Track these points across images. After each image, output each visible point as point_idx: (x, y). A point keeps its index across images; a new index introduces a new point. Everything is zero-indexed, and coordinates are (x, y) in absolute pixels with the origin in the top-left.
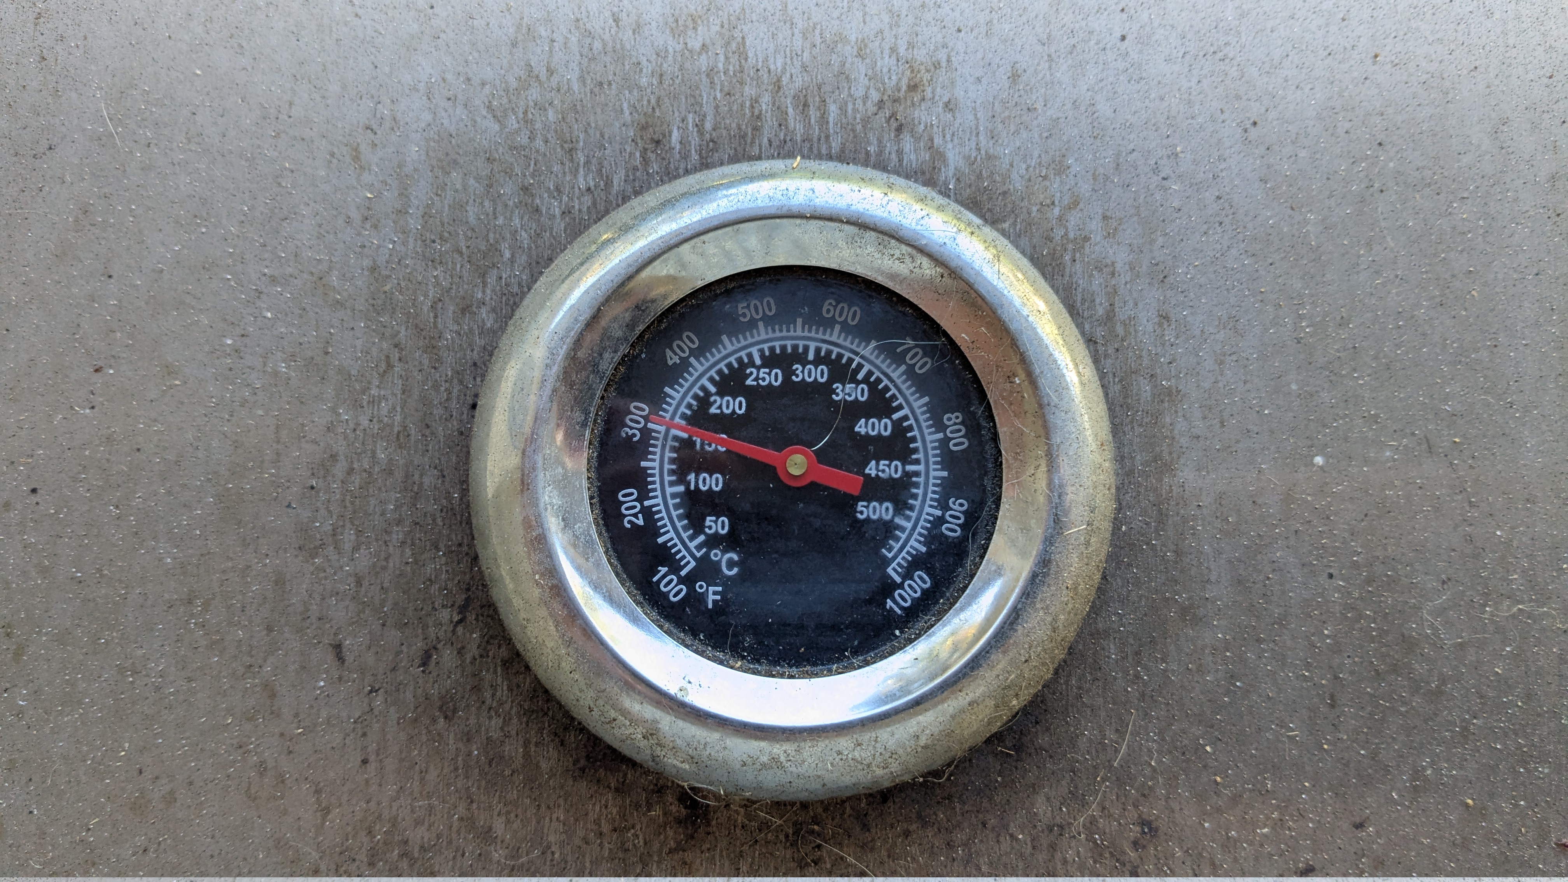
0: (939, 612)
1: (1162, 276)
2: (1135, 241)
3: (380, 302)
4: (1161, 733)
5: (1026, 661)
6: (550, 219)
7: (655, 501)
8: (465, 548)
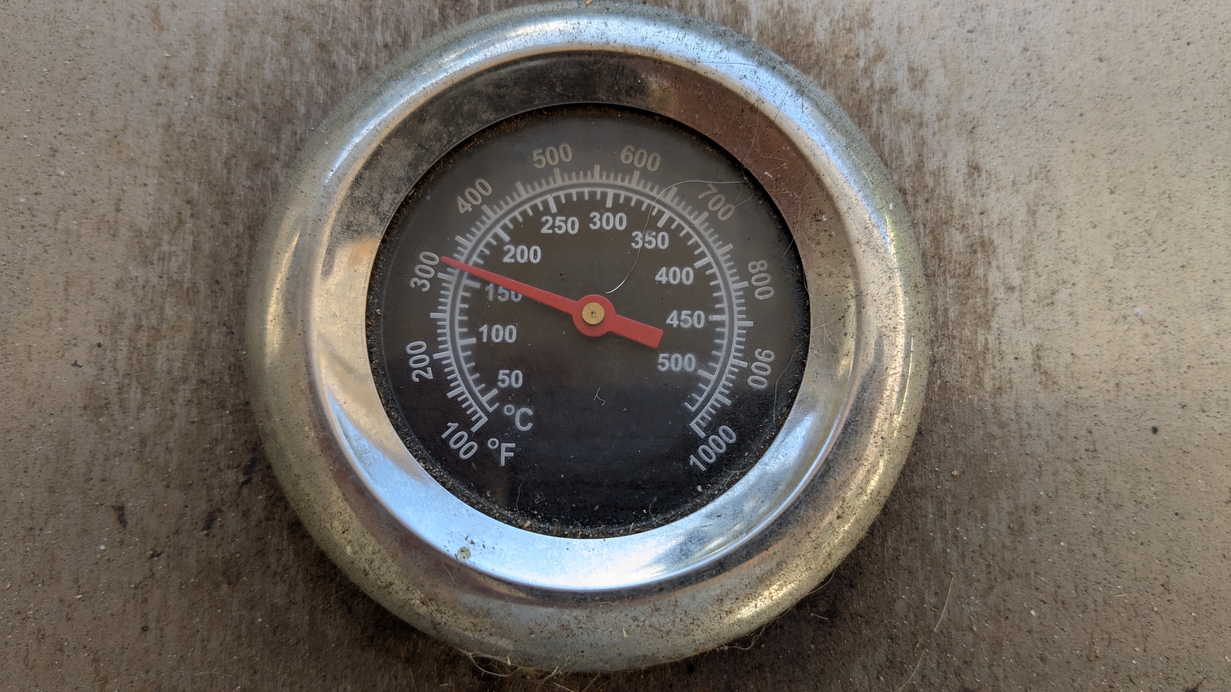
0: (744, 466)
1: (970, 127)
2: (942, 93)
3: (173, 158)
4: (982, 597)
5: (839, 517)
6: (346, 75)
7: (445, 354)
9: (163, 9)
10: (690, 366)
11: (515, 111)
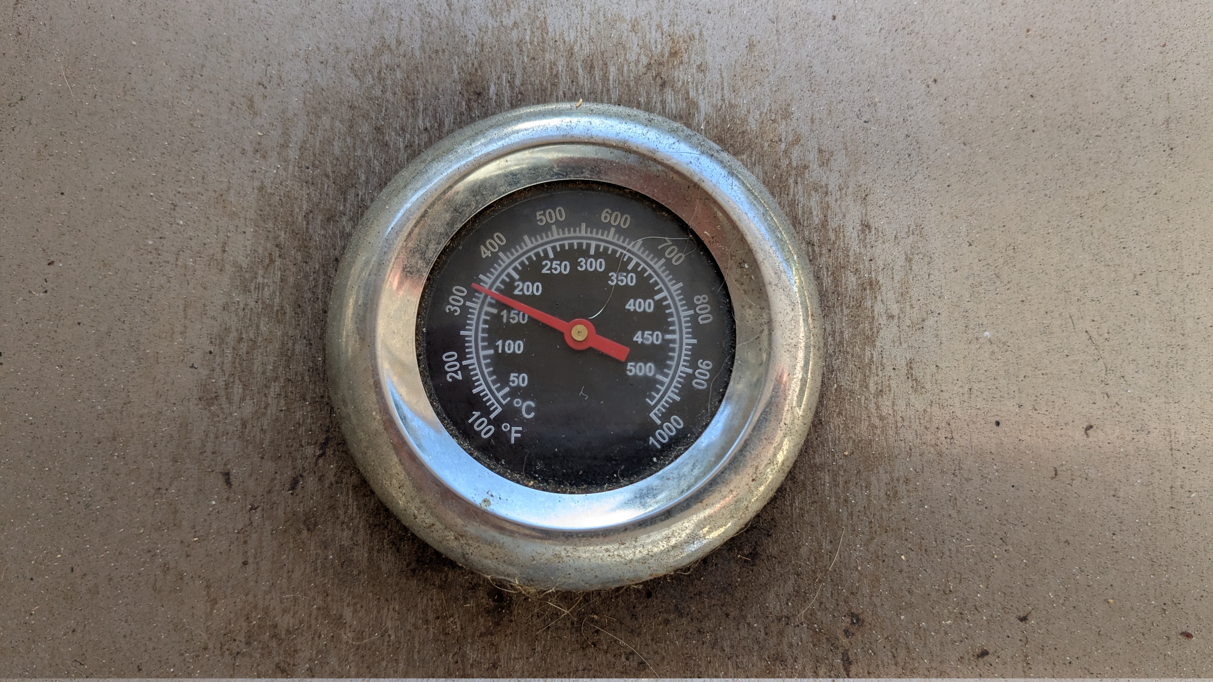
0: (687, 444)
1: (864, 195)
2: (843, 169)
3: (266, 213)
7: (471, 361)
8: (326, 399)
9: (256, 99)
10: (650, 371)
11: (525, 185)
